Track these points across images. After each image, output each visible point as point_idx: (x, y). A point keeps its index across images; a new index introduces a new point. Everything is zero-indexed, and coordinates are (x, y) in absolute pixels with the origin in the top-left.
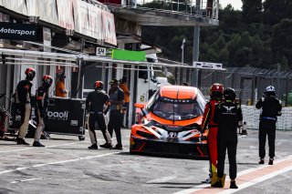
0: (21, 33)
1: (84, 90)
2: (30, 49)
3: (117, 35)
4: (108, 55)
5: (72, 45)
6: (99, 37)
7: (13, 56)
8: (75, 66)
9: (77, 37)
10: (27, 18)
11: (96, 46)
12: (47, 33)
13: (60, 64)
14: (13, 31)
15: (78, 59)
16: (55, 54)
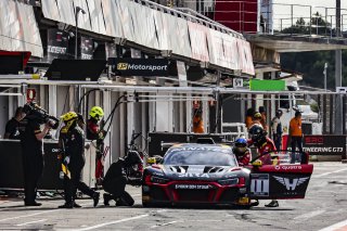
0: (153, 68)
1: (223, 124)
2: (164, 85)
3: (255, 64)
4: (245, 86)
5: (208, 77)
6: (235, 67)
7: (147, 94)
8: (212, 100)
9: (213, 69)
10: (159, 52)
11: (233, 77)
12: (181, 67)
13: (197, 99)
14: (144, 68)
15: (214, 92)
16: (190, 88)
